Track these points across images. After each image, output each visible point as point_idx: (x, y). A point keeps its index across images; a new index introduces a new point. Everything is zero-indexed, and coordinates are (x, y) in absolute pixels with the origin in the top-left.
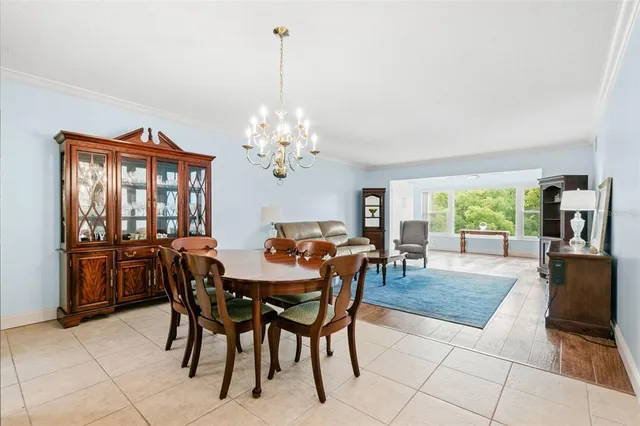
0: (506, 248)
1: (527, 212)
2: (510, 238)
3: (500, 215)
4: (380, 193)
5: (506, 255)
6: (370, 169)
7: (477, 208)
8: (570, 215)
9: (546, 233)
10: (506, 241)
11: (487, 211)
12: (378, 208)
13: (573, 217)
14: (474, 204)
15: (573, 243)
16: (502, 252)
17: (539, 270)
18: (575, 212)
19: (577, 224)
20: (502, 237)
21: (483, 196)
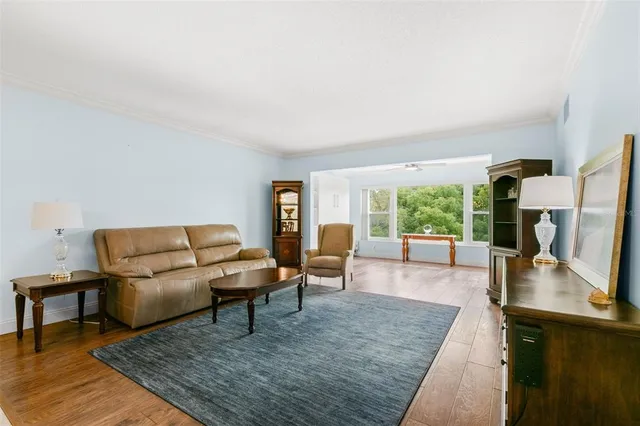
0: (453, 255)
1: (476, 213)
2: (457, 243)
3: (450, 216)
4: (297, 187)
5: (453, 264)
6: (287, 156)
7: (427, 209)
8: (533, 217)
9: (498, 242)
10: (453, 247)
11: (438, 212)
12: (296, 207)
13: (538, 220)
14: (426, 204)
15: (539, 262)
16: (448, 261)
17: (489, 292)
18: (541, 212)
19: (544, 231)
20: (448, 243)
21: (435, 197)
